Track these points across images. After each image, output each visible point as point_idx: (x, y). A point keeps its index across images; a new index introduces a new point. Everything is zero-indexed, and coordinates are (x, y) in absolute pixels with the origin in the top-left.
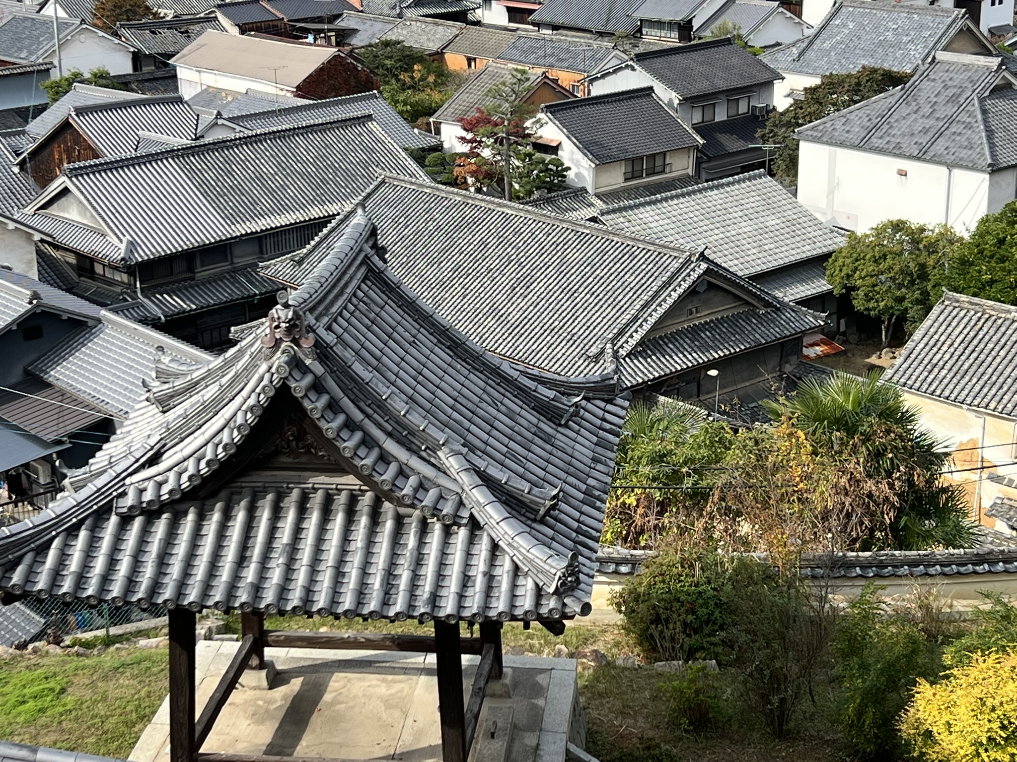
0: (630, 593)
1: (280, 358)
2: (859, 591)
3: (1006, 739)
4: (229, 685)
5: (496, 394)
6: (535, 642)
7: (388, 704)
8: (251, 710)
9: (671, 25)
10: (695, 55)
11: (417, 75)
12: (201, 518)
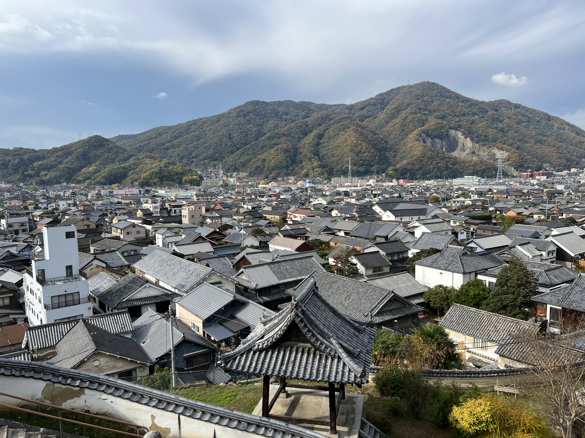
0: (377, 378)
1: (293, 314)
2: (436, 380)
3: (478, 423)
4: (277, 396)
5: (344, 324)
6: (353, 389)
7: (316, 404)
8: (282, 403)
9: (383, 237)
10: (389, 244)
11: (323, 247)
12: (273, 353)
